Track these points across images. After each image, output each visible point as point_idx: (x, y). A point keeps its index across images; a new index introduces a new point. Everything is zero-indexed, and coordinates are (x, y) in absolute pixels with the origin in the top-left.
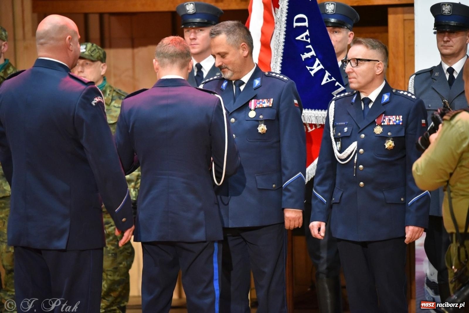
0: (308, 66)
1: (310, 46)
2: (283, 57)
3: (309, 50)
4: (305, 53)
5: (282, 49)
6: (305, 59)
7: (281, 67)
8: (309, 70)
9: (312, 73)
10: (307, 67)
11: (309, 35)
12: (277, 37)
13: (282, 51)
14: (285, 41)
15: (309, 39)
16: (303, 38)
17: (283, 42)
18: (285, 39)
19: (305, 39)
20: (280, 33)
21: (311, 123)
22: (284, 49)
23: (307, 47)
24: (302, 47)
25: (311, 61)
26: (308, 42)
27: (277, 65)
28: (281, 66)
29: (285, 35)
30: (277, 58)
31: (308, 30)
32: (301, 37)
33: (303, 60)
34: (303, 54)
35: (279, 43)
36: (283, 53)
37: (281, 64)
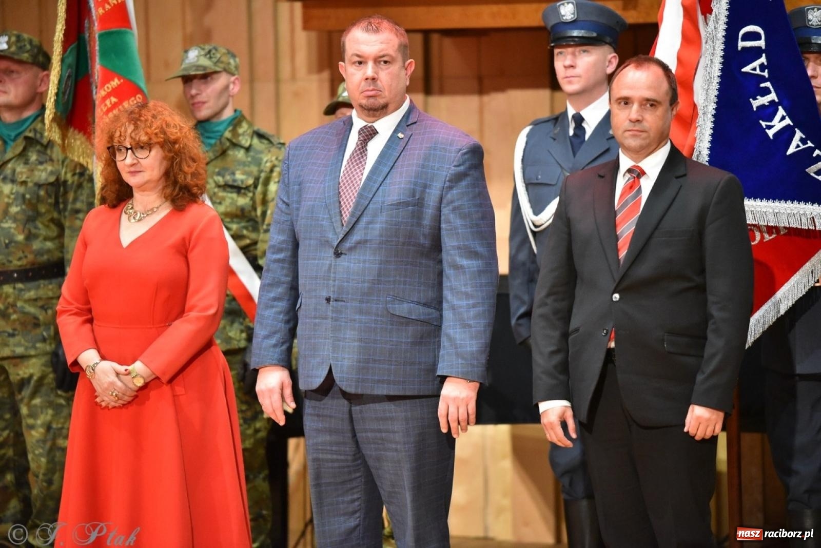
0: (763, 121)
1: (768, 84)
2: (717, 103)
3: (766, 92)
4: (758, 97)
5: (717, 90)
6: (758, 108)
7: (714, 122)
8: (764, 127)
9: (771, 133)
10: (761, 122)
11: (766, 64)
12: (707, 67)
13: (716, 93)
14: (721, 75)
15: (766, 71)
16: (755, 69)
17: (718, 76)
18: (722, 70)
19: (758, 72)
20: (713, 60)
21: (766, 224)
22: (719, 90)
23: (762, 85)
24: (754, 86)
25: (768, 112)
26: (764, 76)
27: (706, 119)
28: (713, 119)
29: (723, 63)
30: (706, 106)
31: (764, 55)
32: (752, 68)
33: (755, 109)
34: (755, 99)
35: (711, 78)
36: (718, 97)
37: (714, 116)
